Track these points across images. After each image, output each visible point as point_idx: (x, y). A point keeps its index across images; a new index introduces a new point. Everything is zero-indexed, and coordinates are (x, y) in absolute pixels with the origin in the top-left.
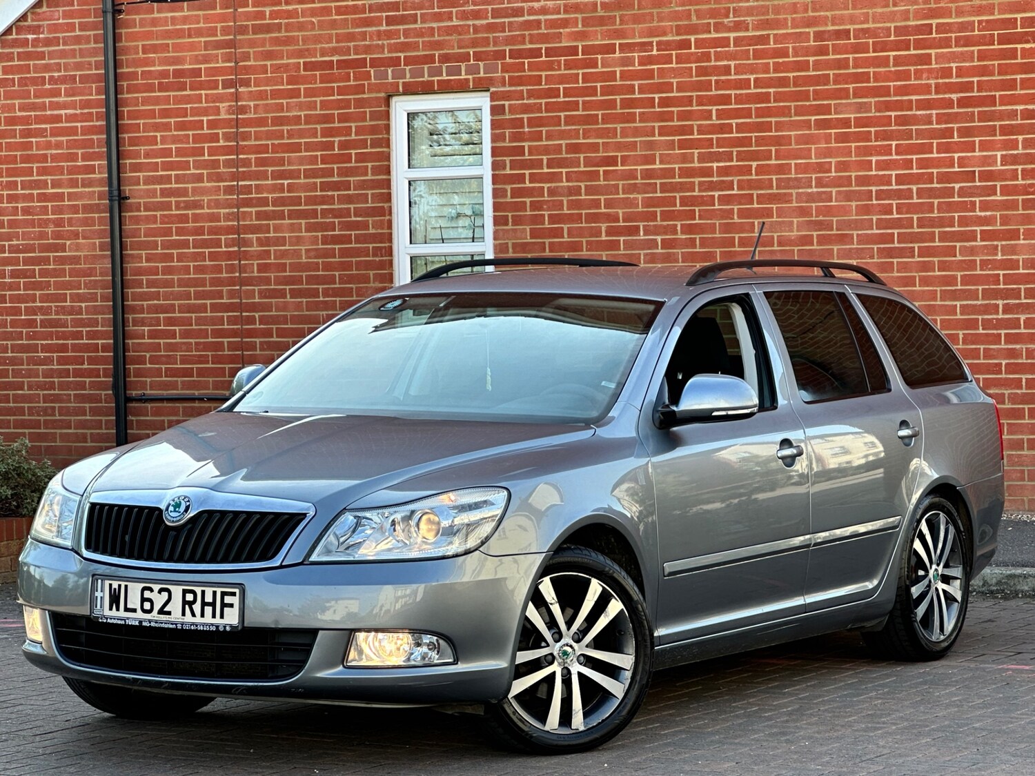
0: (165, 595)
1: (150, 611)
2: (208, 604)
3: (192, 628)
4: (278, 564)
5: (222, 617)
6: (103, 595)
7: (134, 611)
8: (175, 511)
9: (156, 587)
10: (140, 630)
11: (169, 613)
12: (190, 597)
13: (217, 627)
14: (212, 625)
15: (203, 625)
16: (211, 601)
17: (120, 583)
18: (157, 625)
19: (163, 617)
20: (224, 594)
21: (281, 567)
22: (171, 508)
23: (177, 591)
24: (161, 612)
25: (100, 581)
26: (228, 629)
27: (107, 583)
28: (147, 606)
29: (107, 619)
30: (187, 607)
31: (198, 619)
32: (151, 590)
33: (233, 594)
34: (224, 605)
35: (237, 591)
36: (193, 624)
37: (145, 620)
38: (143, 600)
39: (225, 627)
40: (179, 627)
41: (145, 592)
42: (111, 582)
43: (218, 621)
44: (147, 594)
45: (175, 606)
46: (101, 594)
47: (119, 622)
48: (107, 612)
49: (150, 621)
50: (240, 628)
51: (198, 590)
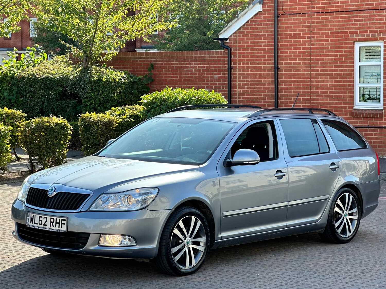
0: (45, 219)
1: (41, 224)
2: (58, 223)
3: (53, 231)
4: (79, 211)
5: (61, 227)
6: (29, 218)
7: (37, 224)
8: (51, 192)
9: (43, 217)
10: (38, 230)
11: (46, 225)
13: (60, 231)
14: (58, 230)
15: (56, 230)
16: (58, 222)
19: (45, 227)
21: (80, 212)
22: (50, 191)
24: (44, 225)
26: (63, 231)
27: (30, 214)
28: (40, 222)
30: (51, 223)
31: (54, 228)
33: (65, 220)
34: (62, 224)
35: (66, 219)
36: (53, 229)
37: (40, 227)
38: (40, 220)
39: (62, 231)
40: (49, 230)
43: (60, 229)
44: (41, 219)
45: (48, 223)
46: (28, 218)
48: (30, 224)
49: (41, 227)
50: (66, 231)
51: (55, 218)
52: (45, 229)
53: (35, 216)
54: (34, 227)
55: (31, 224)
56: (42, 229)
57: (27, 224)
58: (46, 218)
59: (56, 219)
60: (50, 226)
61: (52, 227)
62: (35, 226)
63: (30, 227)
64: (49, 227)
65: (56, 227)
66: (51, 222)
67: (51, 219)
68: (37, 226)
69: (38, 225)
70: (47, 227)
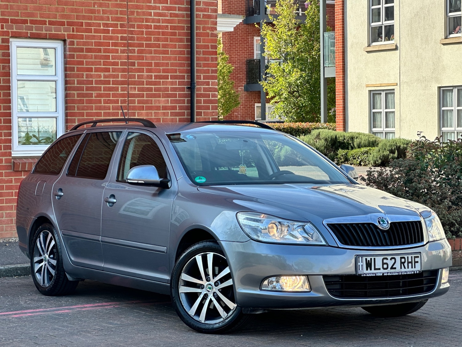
0: (393, 260)
1: (387, 268)
5: (415, 268)
7: (379, 269)
9: (389, 258)
10: (383, 277)
11: (395, 268)
12: (403, 260)
15: (409, 272)
17: (371, 257)
18: (391, 274)
19: (393, 271)
20: (415, 257)
23: (398, 258)
24: (392, 268)
25: (360, 258)
27: (364, 258)
28: (385, 266)
29: (366, 274)
31: (407, 270)
32: (387, 259)
38: (383, 264)
40: (400, 274)
41: (384, 260)
42: (366, 258)
43: (413, 269)
44: (385, 261)
45: (398, 265)
46: (362, 264)
47: (373, 275)
51: (406, 257)
52: (395, 274)
53: (375, 259)
54: (375, 275)
55: (369, 271)
56: (389, 274)
57: (360, 272)
58: (394, 258)
59: (408, 257)
60: (401, 268)
61: (403, 270)
62: (377, 273)
63: (367, 275)
64: (399, 270)
65: (408, 268)
66: (401, 263)
67: (401, 258)
68: (380, 273)
69: (382, 271)
70: (397, 270)
